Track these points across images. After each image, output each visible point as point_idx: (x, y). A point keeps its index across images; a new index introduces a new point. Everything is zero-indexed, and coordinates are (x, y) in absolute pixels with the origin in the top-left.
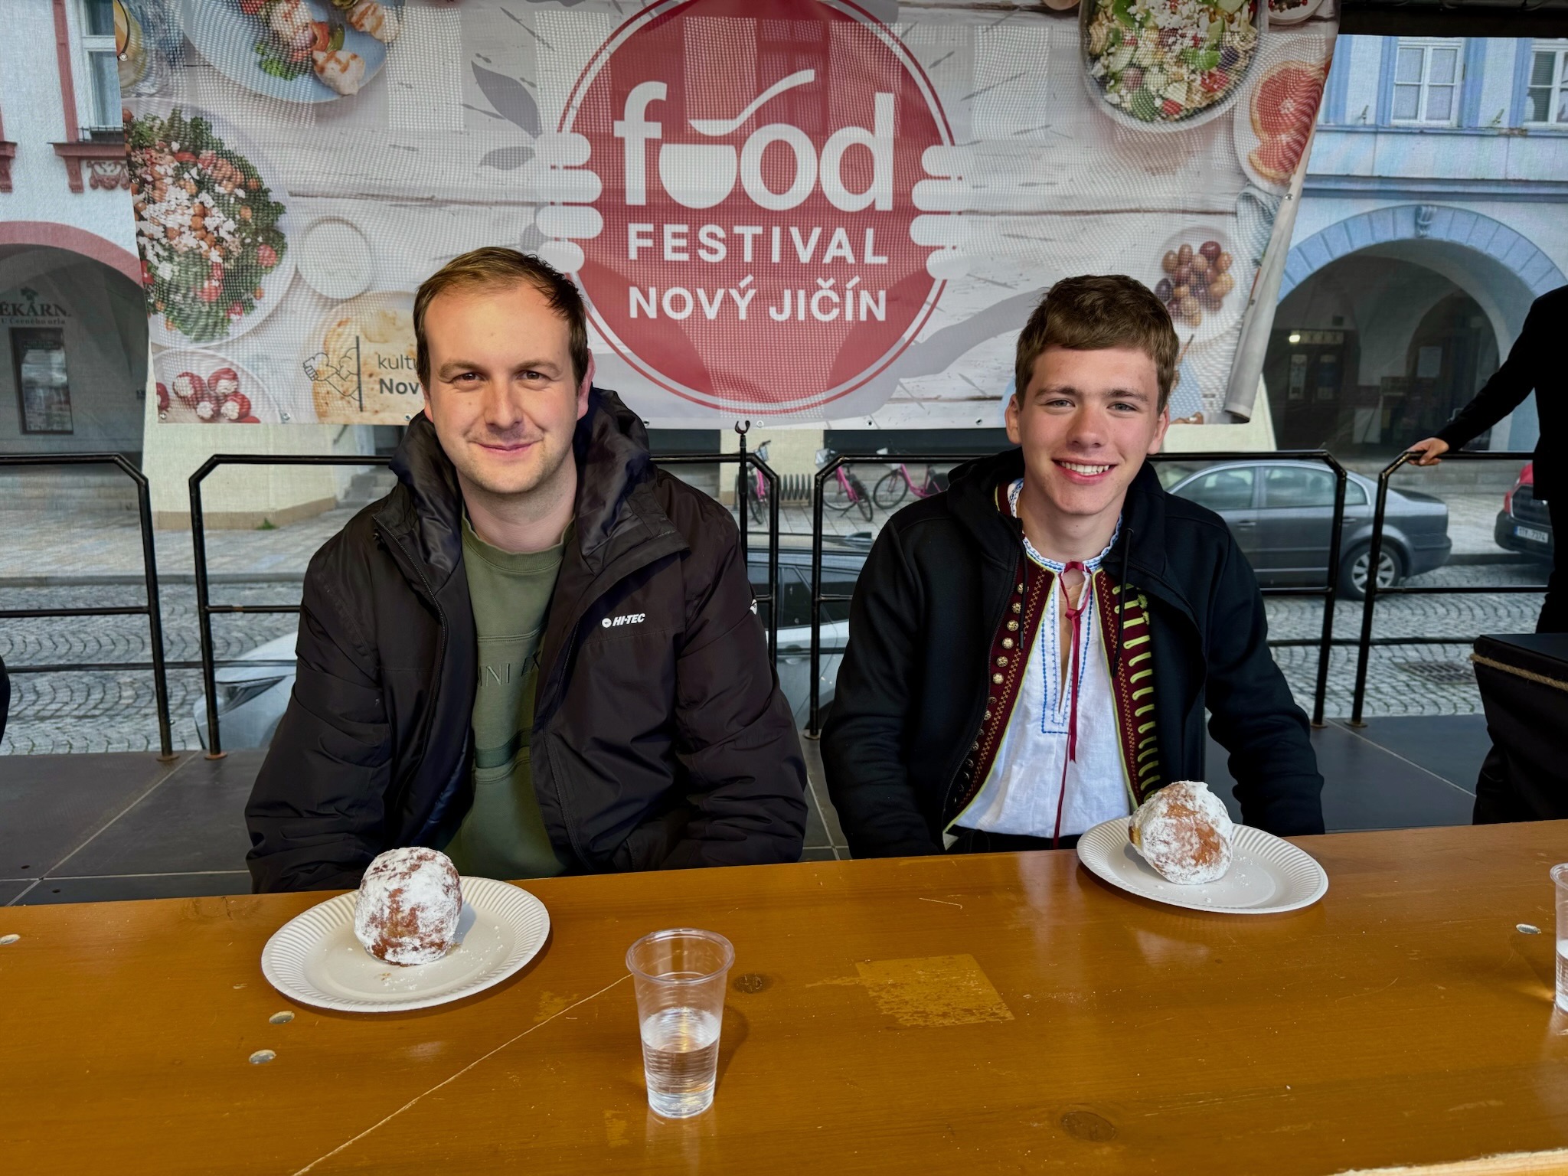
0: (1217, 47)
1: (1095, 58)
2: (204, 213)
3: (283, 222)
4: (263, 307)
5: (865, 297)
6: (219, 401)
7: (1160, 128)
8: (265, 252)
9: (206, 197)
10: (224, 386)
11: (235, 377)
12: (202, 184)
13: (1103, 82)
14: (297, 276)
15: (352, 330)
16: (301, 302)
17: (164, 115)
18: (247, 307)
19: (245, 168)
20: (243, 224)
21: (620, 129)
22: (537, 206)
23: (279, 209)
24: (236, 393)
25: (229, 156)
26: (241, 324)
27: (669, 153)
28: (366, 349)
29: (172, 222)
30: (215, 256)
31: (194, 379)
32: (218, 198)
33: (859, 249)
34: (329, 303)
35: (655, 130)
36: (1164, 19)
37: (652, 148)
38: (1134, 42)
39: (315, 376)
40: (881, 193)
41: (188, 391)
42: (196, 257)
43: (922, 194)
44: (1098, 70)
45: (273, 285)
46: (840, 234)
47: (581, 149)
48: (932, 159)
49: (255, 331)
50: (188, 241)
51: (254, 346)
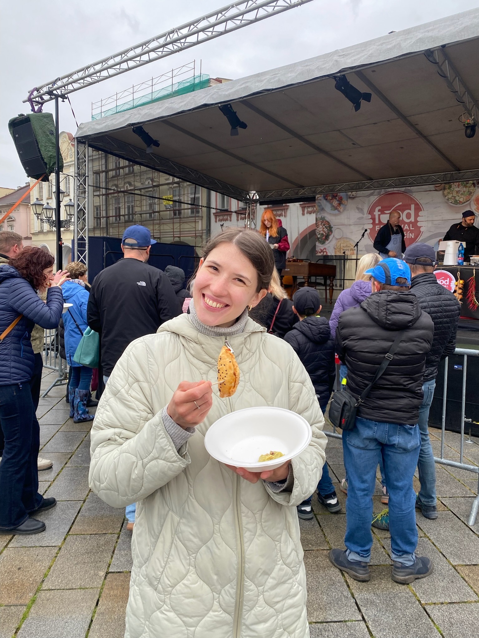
0: (469, 192)
1: (446, 196)
2: (324, 228)
3: (333, 229)
4: (329, 240)
5: (410, 234)
6: (324, 252)
7: (458, 206)
8: (330, 233)
9: (324, 227)
10: (324, 250)
11: (325, 249)
12: (324, 225)
13: (448, 199)
14: (334, 236)
15: (340, 243)
16: (334, 239)
17: (320, 217)
18: (328, 240)
19: (329, 223)
20: (328, 230)
21: (375, 213)
22: (364, 224)
23: (332, 227)
24: (326, 251)
25: (327, 221)
26: (327, 242)
27: (381, 216)
28: (342, 245)
29: (320, 230)
30: (325, 234)
31: (321, 249)
32: (326, 227)
33: (409, 227)
34: (337, 239)
35: (380, 213)
36: (457, 189)
37: (379, 215)
38: (452, 193)
39: (335, 249)
40: (412, 219)
41: (320, 251)
42: (322, 234)
43: (419, 219)
44: (447, 198)
45: (331, 237)
46: (406, 225)
47: (370, 216)
48: (421, 213)
49: (329, 243)
50: (322, 232)
51: (328, 245)
